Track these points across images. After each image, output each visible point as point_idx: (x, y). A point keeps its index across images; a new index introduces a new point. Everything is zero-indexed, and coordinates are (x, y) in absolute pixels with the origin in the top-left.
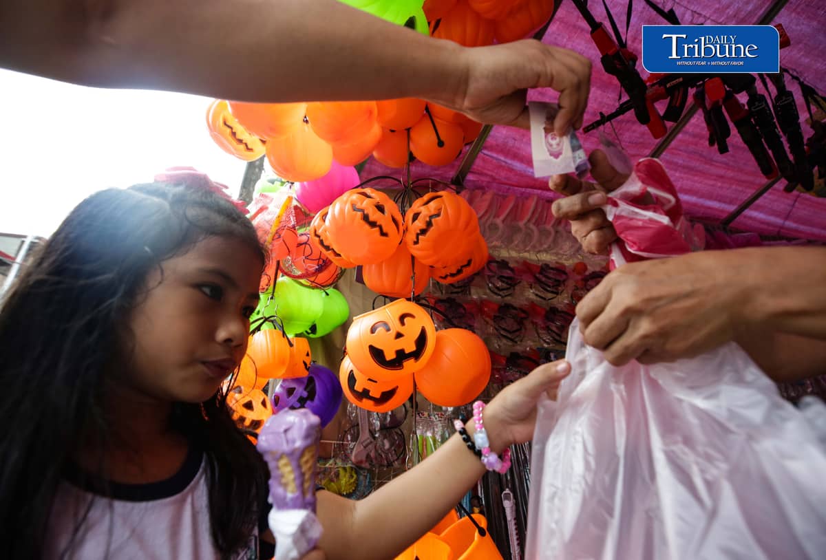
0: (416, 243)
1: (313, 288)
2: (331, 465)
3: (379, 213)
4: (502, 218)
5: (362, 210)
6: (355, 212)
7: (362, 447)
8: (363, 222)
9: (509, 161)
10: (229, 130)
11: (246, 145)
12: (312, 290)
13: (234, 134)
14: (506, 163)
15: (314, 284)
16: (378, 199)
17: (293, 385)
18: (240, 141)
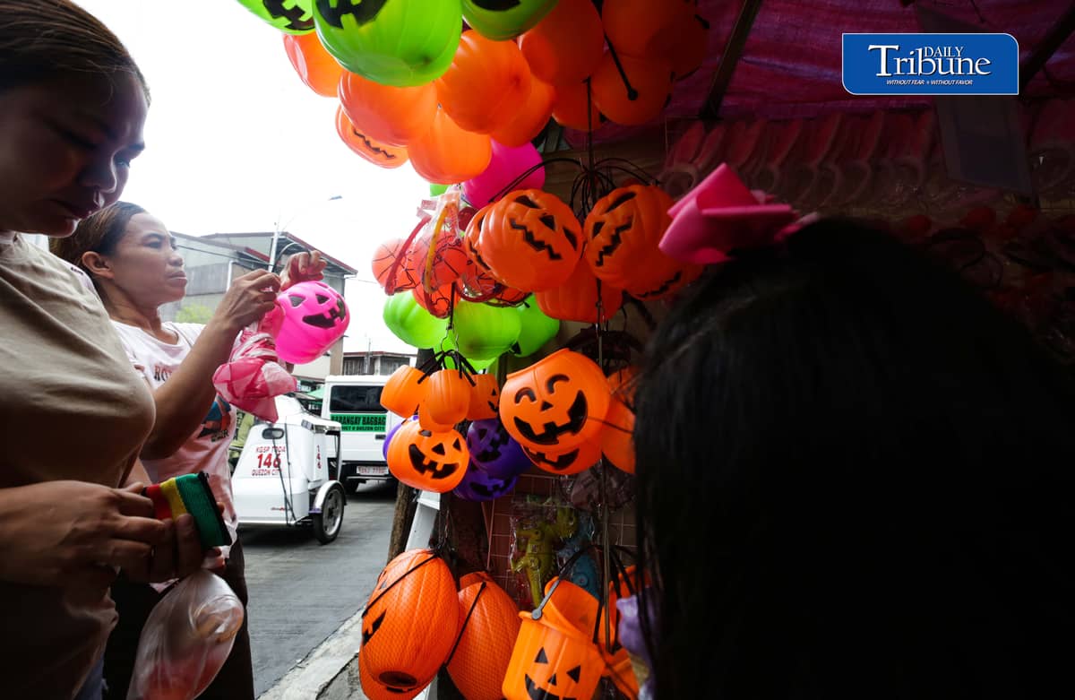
0: (600, 263)
1: (503, 306)
2: (548, 504)
3: (547, 229)
4: (779, 160)
5: (523, 228)
6: (515, 231)
7: (582, 487)
8: (525, 244)
9: (791, 66)
10: (361, 140)
11: (384, 152)
12: (500, 309)
13: (368, 143)
14: (785, 68)
15: (501, 302)
16: (544, 209)
17: (484, 427)
18: (377, 150)
